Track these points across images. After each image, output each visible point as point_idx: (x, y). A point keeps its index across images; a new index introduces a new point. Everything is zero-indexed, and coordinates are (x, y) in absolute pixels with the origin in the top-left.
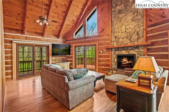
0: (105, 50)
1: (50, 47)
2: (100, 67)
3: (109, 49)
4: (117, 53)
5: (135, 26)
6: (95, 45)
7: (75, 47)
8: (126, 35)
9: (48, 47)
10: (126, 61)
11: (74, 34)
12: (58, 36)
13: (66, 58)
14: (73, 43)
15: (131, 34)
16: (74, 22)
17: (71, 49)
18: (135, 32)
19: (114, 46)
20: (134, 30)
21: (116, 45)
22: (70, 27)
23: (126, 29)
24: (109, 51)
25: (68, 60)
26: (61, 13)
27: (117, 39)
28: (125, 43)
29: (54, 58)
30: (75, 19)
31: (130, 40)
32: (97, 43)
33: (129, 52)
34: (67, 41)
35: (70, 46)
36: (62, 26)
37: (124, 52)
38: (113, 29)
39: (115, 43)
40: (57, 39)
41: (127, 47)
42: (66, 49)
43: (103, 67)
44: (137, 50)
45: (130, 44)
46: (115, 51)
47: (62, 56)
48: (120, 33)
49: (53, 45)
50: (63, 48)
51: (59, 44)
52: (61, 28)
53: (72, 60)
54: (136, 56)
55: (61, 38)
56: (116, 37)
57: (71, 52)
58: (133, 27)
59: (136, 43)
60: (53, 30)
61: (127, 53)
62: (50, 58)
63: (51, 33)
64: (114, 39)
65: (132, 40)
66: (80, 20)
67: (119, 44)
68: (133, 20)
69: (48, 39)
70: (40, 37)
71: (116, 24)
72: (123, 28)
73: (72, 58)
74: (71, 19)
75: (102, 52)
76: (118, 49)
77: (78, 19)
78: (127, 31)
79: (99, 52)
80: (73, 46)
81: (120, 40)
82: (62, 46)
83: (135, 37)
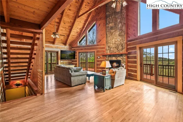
0: (102, 56)
1: (59, 52)
2: (98, 69)
3: (104, 55)
4: (110, 59)
5: (120, 40)
6: (95, 52)
7: (79, 53)
8: (115, 46)
9: (57, 52)
10: (115, 64)
11: (78, 43)
12: (65, 44)
13: (72, 62)
14: (78, 50)
15: (118, 45)
16: (78, 33)
17: (76, 54)
18: (120, 44)
19: (108, 53)
20: (120, 43)
21: (109, 53)
22: (75, 37)
23: (115, 41)
24: (104, 57)
25: (73, 63)
26: (68, 27)
27: (110, 48)
28: (114, 52)
29: (62, 61)
30: (79, 31)
31: (117, 50)
32: (96, 51)
33: (117, 59)
34: (73, 47)
35: (75, 52)
36: (68, 36)
37: (114, 59)
38: (107, 40)
39: (108, 51)
40: (64, 46)
41: (116, 55)
42: (72, 54)
43: (100, 69)
44: (121, 57)
45: (117, 53)
46: (108, 57)
47: (69, 60)
48: (112, 44)
49: (61, 51)
50: (69, 53)
51: (66, 50)
52: (68, 38)
53: (76, 64)
54: (121, 61)
55: (67, 45)
56: (109, 47)
57: (76, 57)
58: (119, 40)
59: (121, 52)
60: (61, 40)
61: (116, 59)
62: (59, 61)
63: (60, 42)
64: (107, 48)
65: (118, 50)
66: (83, 32)
67: (111, 53)
68: (119, 36)
69: (57, 47)
70: (52, 45)
71: (109, 37)
72: (114, 40)
73: (77, 62)
74: (76, 31)
75: (99, 57)
76: (110, 56)
77: (81, 31)
78: (116, 43)
79: (97, 58)
80: (78, 52)
81: (112, 49)
82: (68, 52)
83: (120, 48)
